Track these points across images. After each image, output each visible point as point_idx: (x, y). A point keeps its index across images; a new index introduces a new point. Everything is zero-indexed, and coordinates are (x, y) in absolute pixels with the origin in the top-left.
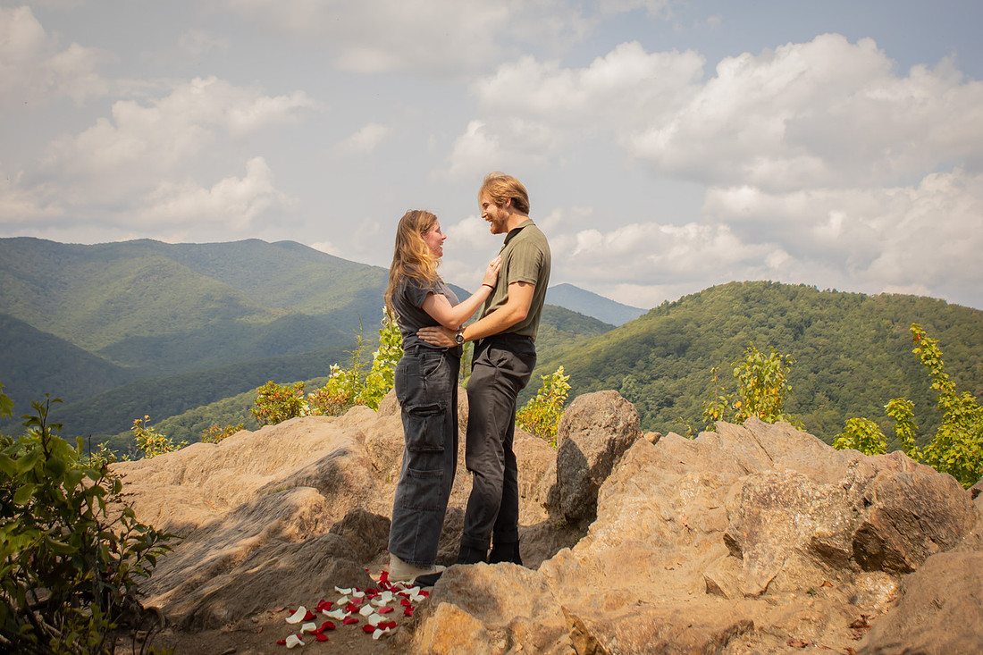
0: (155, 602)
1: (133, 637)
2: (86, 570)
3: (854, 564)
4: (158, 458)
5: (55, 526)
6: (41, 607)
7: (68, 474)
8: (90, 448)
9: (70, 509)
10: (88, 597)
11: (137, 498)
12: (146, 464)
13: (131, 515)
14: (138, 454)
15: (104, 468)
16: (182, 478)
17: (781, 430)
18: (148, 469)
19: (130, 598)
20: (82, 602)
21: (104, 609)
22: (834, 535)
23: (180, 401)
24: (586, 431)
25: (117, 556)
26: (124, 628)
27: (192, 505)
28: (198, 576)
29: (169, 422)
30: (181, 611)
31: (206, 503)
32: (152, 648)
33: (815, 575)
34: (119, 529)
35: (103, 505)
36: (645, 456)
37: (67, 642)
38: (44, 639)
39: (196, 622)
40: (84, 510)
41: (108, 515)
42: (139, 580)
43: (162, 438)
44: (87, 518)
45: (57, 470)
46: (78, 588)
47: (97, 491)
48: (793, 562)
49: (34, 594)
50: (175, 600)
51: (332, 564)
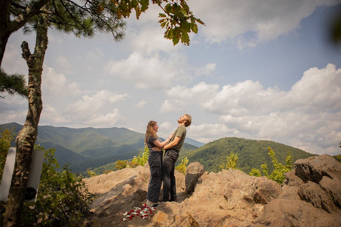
0: (93, 210)
1: (88, 218)
2: (77, 203)
3: (254, 202)
4: (93, 178)
5: (70, 193)
6: (66, 211)
7: (73, 181)
8: (78, 175)
9: (73, 189)
10: (77, 209)
11: (88, 187)
12: (91, 179)
13: (87, 190)
14: (89, 177)
15: (81, 180)
16: (99, 182)
17: (237, 171)
18: (91, 180)
19: (87, 209)
20: (76, 210)
21: (81, 212)
22: (249, 195)
23: (98, 164)
24: (192, 171)
25: (84, 200)
26: (86, 216)
27: (101, 188)
28: (103, 205)
29: (96, 169)
30: (99, 212)
31: (104, 188)
32: (92, 221)
33: (245, 204)
34: (84, 194)
35: (81, 188)
36: (206, 177)
37: (73, 219)
38: (67, 219)
39: (102, 215)
40: (77, 189)
41: (82, 190)
42: (89, 205)
43: (94, 173)
44: (77, 191)
45: (70, 180)
46: (75, 207)
47: (79, 185)
48: (240, 202)
49: (65, 208)
50: (97, 210)
51: (134, 202)
